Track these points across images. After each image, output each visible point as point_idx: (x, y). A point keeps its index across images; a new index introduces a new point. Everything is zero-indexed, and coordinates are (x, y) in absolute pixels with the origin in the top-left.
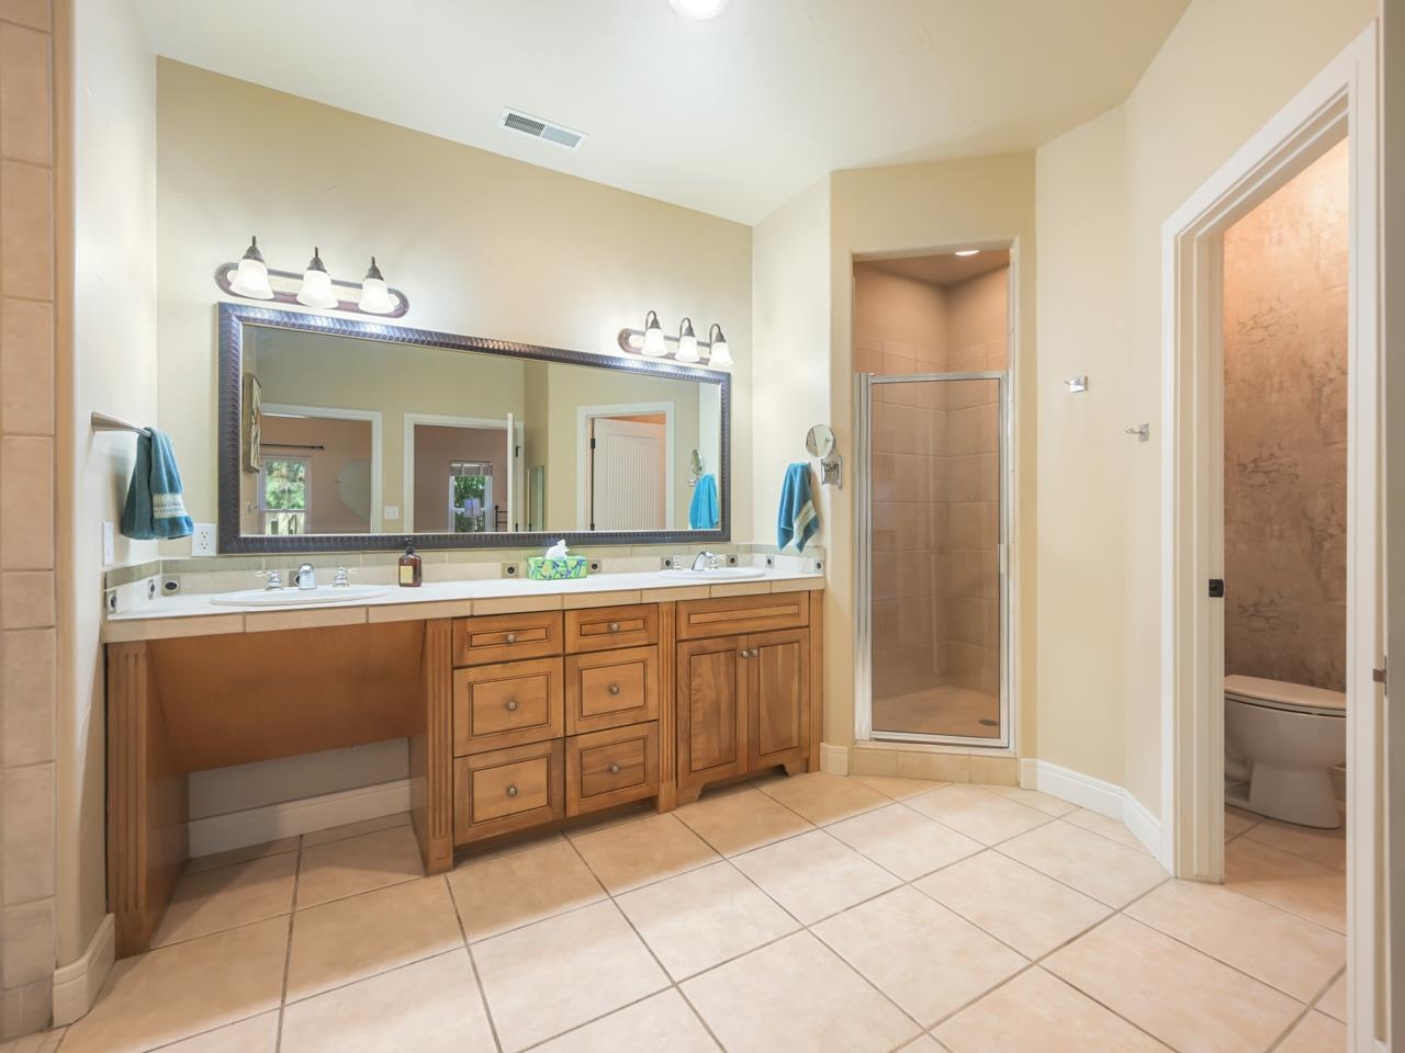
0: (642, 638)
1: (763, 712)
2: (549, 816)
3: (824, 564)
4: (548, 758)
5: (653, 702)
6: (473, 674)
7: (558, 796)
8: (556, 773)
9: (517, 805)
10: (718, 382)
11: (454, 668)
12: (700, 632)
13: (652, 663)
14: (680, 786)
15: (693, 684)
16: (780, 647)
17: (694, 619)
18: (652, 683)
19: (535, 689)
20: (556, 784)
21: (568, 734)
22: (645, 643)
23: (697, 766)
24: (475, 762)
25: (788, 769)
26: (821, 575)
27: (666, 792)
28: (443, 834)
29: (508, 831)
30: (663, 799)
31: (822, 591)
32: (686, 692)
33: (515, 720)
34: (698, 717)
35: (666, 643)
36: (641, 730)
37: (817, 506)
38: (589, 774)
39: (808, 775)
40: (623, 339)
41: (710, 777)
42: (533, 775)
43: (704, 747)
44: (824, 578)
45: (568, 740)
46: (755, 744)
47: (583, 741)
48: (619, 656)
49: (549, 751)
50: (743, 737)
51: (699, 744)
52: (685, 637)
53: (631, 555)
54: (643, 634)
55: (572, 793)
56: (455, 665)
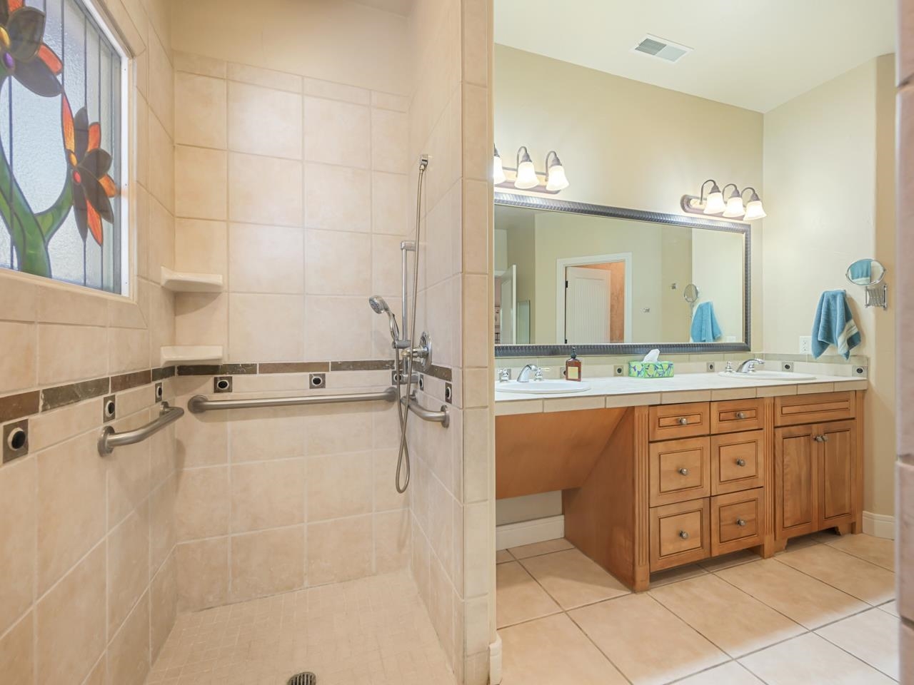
0: (753, 424)
1: (827, 484)
2: (702, 555)
3: (868, 369)
4: (701, 511)
5: (761, 472)
6: (660, 447)
7: (706, 541)
8: (706, 522)
9: (685, 545)
10: (743, 232)
11: (650, 442)
12: (789, 420)
13: (761, 444)
14: (777, 538)
15: (785, 460)
16: (838, 434)
17: (786, 410)
18: (761, 459)
19: (693, 460)
20: (705, 531)
21: (712, 495)
22: (757, 428)
23: (788, 524)
24: (662, 512)
25: (841, 530)
26: (865, 378)
27: (768, 542)
28: (644, 563)
29: (681, 564)
30: (766, 548)
31: (864, 391)
32: (781, 465)
33: (683, 482)
34: (788, 486)
35: (768, 428)
36: (753, 494)
37: (858, 324)
38: (724, 525)
39: (854, 536)
40: (685, 202)
41: (795, 533)
42: (692, 524)
43: (792, 510)
44: (868, 381)
45: (712, 498)
46: (822, 508)
47: (722, 500)
48: (741, 437)
49: (702, 507)
50: (816, 503)
51: (789, 506)
52: (779, 424)
53: (689, 360)
54: (754, 421)
55: (715, 539)
56: (651, 440)
